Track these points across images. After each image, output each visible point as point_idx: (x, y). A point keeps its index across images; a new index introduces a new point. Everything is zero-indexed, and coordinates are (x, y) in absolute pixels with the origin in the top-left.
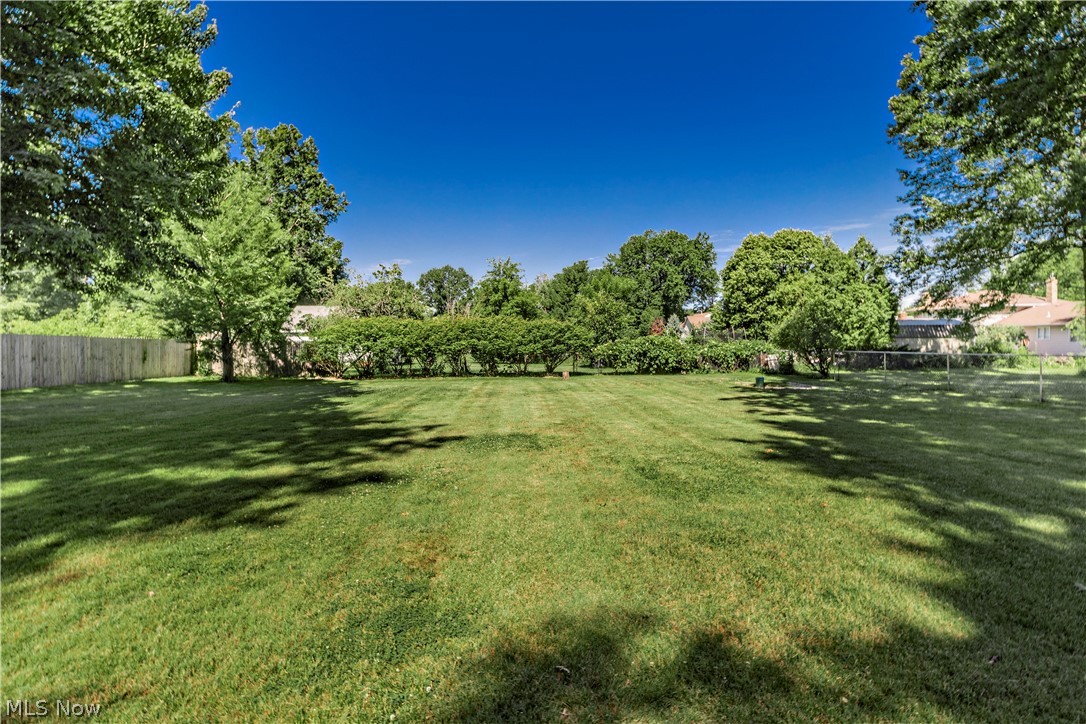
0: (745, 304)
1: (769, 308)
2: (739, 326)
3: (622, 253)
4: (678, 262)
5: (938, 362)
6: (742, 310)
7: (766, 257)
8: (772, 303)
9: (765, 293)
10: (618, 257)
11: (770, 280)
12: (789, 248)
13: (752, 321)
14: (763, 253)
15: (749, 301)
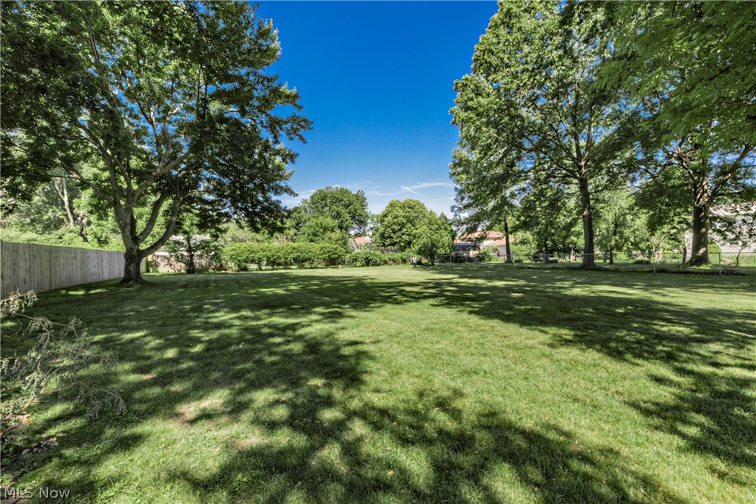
0: (392, 235)
1: (403, 236)
2: (389, 245)
3: (312, 199)
4: (347, 206)
5: (470, 260)
6: (390, 237)
7: (401, 213)
8: (403, 234)
9: (400, 230)
10: (309, 201)
11: (403, 223)
12: (410, 208)
13: (396, 243)
14: (399, 210)
15: (394, 233)
